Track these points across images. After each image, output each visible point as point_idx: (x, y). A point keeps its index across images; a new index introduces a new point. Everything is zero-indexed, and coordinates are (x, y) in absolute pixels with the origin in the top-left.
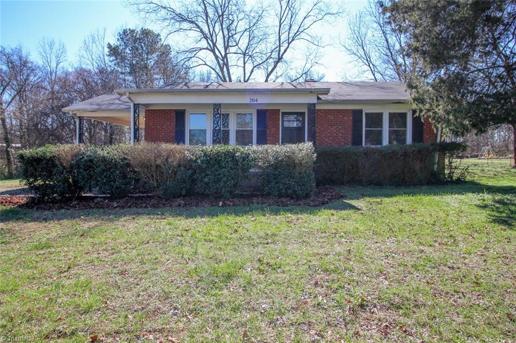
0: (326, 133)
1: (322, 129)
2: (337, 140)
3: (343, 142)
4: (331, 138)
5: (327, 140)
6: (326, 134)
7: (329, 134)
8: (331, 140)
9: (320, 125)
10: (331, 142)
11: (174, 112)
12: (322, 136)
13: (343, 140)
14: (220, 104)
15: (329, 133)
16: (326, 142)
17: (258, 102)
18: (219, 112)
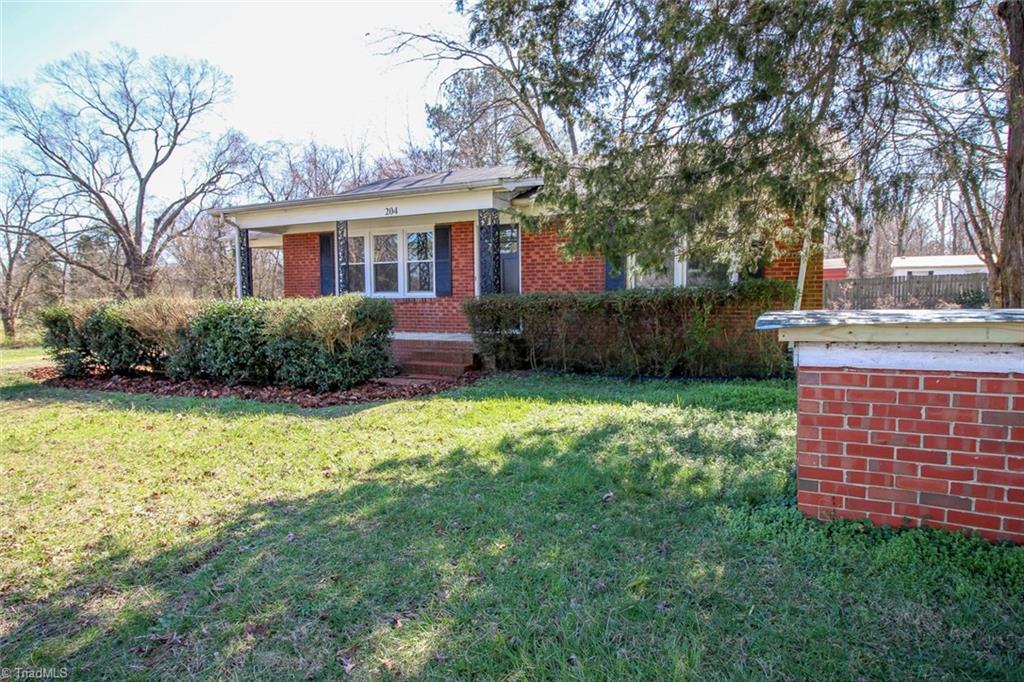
0: (555, 263)
1: (547, 256)
2: (576, 278)
3: (586, 282)
4: (563, 274)
5: (556, 278)
6: (555, 267)
7: (560, 267)
8: (564, 278)
9: (542, 249)
10: (563, 282)
11: (318, 237)
12: (546, 270)
13: (586, 278)
14: (346, 222)
15: (558, 264)
16: (554, 282)
17: (398, 214)
18: (345, 235)
